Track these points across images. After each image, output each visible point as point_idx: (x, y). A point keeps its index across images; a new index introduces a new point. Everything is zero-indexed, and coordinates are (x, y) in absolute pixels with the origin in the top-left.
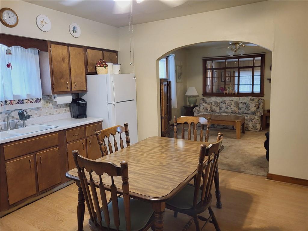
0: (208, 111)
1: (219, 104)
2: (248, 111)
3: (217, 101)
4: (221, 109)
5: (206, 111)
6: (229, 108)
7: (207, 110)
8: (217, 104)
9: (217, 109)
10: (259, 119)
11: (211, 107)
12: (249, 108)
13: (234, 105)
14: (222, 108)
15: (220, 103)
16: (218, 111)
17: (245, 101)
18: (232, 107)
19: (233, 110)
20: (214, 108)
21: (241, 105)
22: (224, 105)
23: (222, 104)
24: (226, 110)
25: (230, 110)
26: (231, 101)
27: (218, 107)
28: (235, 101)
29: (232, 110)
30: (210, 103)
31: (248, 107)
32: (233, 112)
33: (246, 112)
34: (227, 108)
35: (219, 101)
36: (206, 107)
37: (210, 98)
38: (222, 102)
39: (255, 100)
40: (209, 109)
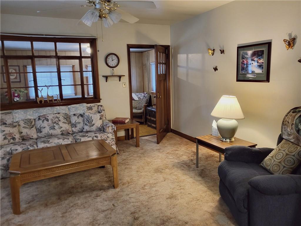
0: (17, 140)
1: (33, 123)
2: (92, 127)
3: (29, 117)
4: (41, 132)
5: (12, 141)
6: (57, 127)
7: (14, 139)
8: (30, 123)
9: (33, 133)
10: (114, 138)
11: (19, 130)
12: (93, 123)
13: (64, 121)
14: (43, 130)
15: (35, 121)
16: (35, 136)
17: (82, 112)
18: (61, 124)
19: (64, 129)
20: (25, 131)
21: (74, 119)
22: (45, 124)
23: (41, 121)
24: (52, 132)
25: (58, 131)
26: (57, 115)
27: (33, 129)
28: (63, 114)
29: (62, 129)
30: (15, 124)
31: (89, 121)
32: (64, 132)
33: (88, 130)
34: (53, 128)
35: (32, 118)
36: (10, 134)
37: (11, 113)
38: (39, 119)
39: (93, 108)
40: (17, 136)
